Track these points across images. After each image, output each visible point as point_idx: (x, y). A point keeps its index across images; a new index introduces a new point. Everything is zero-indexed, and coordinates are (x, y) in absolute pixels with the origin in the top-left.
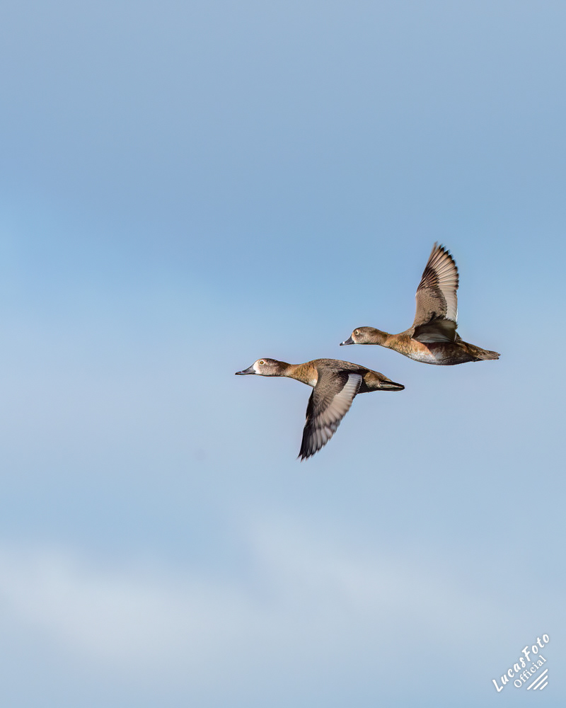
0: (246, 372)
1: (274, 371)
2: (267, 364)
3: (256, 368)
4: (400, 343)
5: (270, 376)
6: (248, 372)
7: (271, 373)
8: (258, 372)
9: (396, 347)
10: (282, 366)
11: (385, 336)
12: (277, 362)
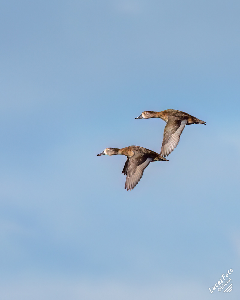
0: (101, 154)
1: (113, 153)
2: (110, 150)
3: (105, 152)
4: (163, 115)
5: (112, 155)
6: (102, 154)
7: (112, 154)
8: (106, 154)
9: (161, 117)
10: (116, 150)
11: (155, 113)
12: (114, 149)
